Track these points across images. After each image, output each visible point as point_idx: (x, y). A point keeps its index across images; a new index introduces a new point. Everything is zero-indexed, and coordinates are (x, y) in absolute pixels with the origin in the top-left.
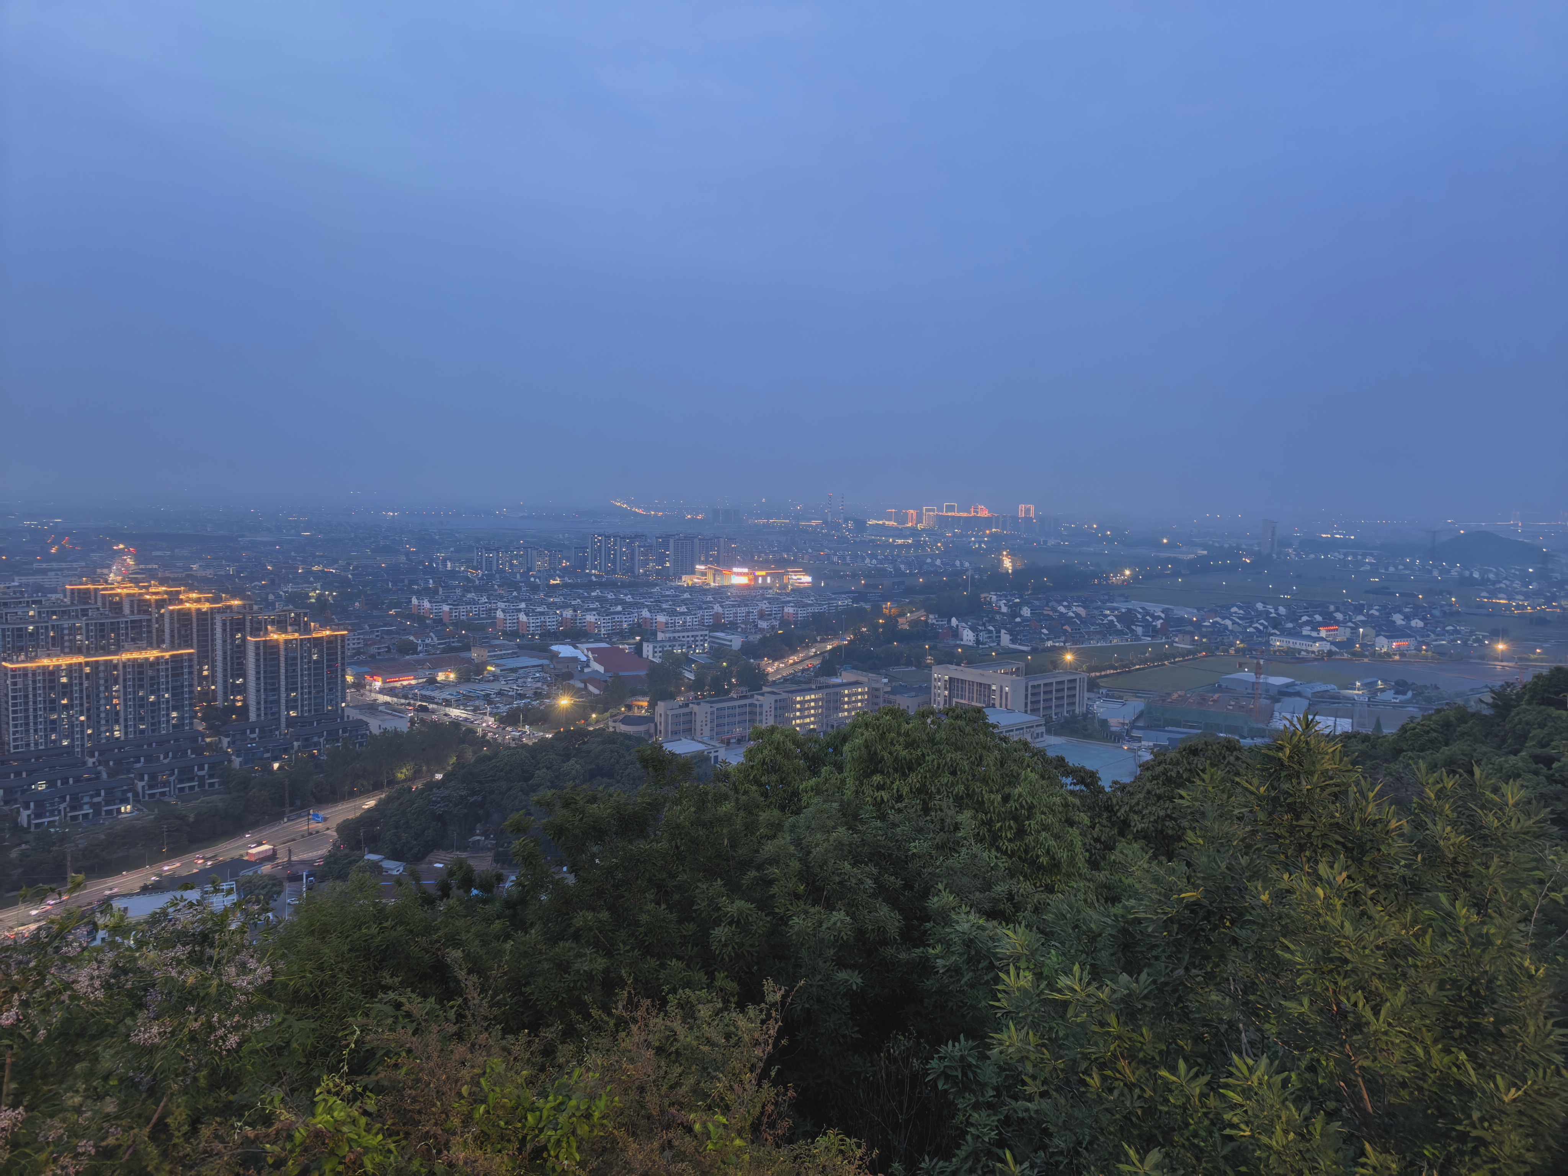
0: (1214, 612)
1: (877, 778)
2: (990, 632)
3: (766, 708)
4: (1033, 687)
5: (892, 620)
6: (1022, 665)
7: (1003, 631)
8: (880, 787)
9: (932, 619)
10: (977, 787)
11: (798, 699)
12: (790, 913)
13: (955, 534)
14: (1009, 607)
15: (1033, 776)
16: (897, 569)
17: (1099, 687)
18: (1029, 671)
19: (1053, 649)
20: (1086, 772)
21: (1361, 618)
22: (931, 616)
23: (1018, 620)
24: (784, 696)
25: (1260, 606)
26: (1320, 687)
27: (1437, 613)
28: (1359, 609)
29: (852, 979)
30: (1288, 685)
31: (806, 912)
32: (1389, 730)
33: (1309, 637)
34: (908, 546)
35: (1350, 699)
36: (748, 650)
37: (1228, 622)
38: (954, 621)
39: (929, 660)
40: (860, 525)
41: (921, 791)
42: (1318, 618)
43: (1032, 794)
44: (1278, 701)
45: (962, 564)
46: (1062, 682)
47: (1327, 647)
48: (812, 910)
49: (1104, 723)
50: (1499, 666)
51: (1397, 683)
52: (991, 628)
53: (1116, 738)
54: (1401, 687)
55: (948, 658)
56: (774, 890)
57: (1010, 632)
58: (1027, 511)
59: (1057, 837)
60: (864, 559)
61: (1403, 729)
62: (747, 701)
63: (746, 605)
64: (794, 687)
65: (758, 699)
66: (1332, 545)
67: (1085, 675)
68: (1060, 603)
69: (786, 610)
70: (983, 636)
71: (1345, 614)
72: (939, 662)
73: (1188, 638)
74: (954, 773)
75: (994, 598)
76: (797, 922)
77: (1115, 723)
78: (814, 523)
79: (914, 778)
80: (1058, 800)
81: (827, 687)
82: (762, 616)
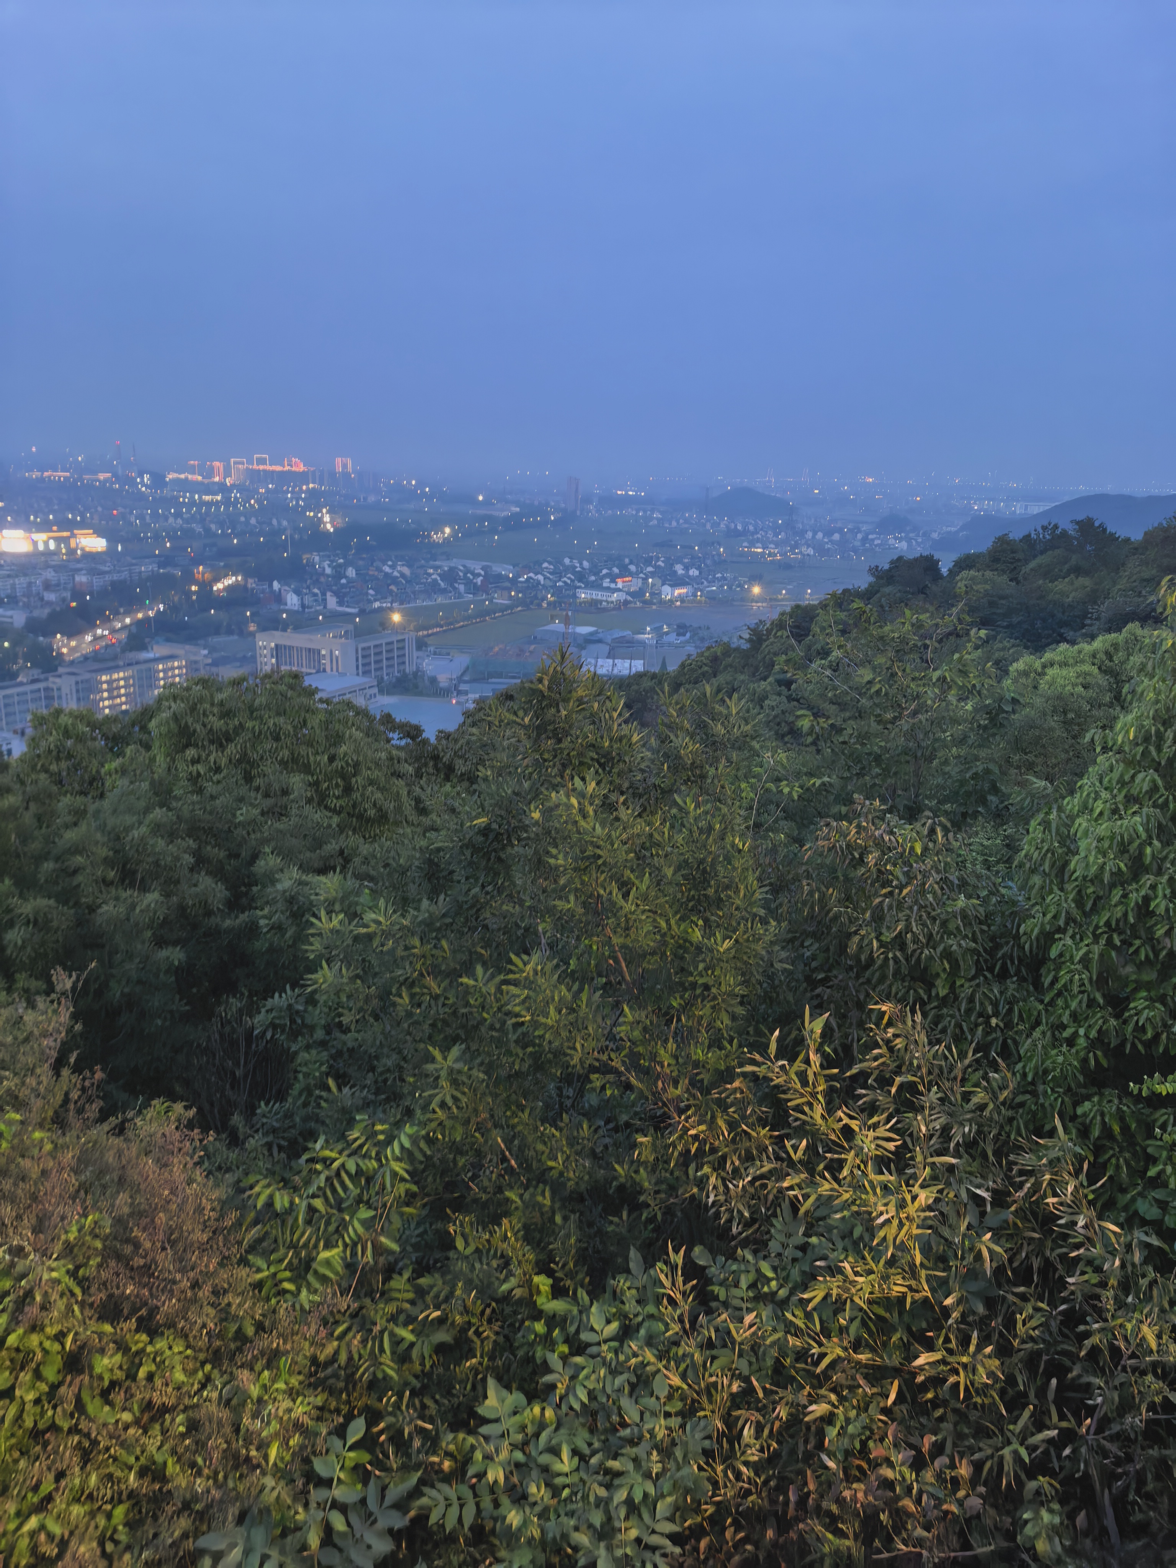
0: (528, 569)
1: (191, 753)
2: (315, 595)
3: (65, 690)
4: (363, 649)
5: (205, 587)
6: (350, 627)
7: (329, 594)
8: (197, 761)
9: (251, 583)
10: (303, 750)
11: (104, 678)
12: (99, 901)
13: (268, 491)
14: (334, 568)
15: (359, 735)
16: (207, 531)
17: (426, 645)
18: (359, 633)
19: (380, 609)
20: (411, 726)
21: (650, 569)
22: (250, 581)
23: (343, 581)
24: (87, 676)
25: (567, 561)
26: (618, 634)
27: (709, 562)
28: (648, 562)
29: (175, 955)
30: (591, 634)
31: (117, 899)
32: (672, 667)
33: (608, 589)
34: (217, 504)
35: (642, 643)
36: (35, 627)
37: (540, 577)
38: (276, 585)
39: (252, 627)
40: (158, 480)
41: (244, 759)
42: (616, 570)
43: (357, 751)
44: (583, 648)
45: (279, 523)
46: (392, 643)
47: (622, 596)
48: (124, 895)
49: (433, 680)
50: (755, 606)
51: (679, 627)
52: (316, 591)
53: (444, 693)
54: (681, 630)
55: (273, 624)
56: (79, 878)
57: (336, 594)
58: (345, 466)
59: (382, 789)
60: (166, 519)
61: (683, 666)
62: (41, 685)
63: (25, 575)
64: (96, 666)
65: (53, 682)
66: (626, 501)
67: (413, 634)
68: (384, 562)
69: (77, 578)
70: (308, 600)
71: (637, 566)
72: (263, 629)
73: (506, 593)
74: (277, 739)
75: (317, 559)
76: (108, 910)
77: (443, 680)
78: (102, 476)
79: (232, 749)
80: (383, 755)
81: (137, 663)
82: (47, 586)
